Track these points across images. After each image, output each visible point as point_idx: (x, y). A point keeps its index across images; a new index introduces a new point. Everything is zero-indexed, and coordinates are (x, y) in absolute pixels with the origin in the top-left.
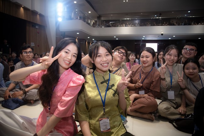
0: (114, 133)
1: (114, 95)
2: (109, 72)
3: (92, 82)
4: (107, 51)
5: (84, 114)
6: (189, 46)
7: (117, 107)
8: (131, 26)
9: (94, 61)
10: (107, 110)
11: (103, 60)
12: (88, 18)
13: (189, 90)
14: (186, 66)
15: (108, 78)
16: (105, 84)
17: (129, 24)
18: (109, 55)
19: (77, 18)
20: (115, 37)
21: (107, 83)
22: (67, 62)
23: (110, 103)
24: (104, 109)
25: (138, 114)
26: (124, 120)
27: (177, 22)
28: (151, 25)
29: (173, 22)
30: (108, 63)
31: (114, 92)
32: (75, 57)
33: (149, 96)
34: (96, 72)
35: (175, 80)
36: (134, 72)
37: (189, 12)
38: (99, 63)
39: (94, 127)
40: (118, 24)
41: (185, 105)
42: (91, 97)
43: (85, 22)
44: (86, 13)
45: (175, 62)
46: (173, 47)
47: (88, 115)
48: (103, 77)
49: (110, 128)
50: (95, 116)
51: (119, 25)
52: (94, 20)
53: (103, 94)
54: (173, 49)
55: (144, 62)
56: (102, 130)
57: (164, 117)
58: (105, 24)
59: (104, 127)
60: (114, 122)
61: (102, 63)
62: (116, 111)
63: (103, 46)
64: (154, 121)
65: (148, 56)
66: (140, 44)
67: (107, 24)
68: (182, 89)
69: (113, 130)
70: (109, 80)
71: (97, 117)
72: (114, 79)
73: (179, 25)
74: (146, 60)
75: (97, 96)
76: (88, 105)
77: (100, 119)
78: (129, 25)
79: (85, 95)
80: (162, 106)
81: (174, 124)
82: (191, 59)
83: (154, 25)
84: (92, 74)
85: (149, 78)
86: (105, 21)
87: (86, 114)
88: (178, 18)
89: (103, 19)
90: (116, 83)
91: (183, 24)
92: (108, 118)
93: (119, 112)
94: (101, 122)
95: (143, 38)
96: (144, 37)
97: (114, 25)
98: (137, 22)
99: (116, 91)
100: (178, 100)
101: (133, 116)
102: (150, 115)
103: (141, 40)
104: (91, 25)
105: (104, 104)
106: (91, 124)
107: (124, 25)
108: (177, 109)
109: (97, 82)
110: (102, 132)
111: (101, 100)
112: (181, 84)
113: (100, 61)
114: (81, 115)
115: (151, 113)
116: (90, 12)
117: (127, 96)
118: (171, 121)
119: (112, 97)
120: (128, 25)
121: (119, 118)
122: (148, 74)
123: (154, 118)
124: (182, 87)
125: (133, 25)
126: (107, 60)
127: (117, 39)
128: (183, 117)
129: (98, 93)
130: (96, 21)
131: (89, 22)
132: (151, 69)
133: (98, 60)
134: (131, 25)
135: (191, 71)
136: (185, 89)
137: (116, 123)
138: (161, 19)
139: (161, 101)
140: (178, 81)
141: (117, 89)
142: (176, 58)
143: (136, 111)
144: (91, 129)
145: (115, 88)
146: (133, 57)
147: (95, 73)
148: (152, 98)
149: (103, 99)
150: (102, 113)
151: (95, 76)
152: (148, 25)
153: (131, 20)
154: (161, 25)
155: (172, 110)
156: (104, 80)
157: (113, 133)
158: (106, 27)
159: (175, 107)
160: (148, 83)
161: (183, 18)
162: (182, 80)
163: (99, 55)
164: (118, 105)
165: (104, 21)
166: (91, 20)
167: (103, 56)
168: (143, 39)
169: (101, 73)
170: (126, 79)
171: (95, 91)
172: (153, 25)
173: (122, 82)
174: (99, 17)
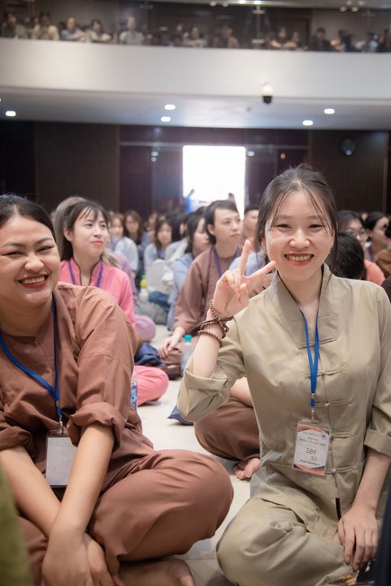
8: (95, 42)
17: (84, 29)
28: (210, 45)
29: (322, 30)
40: (13, 18)
51: (20, 29)
66: (150, 149)
78: (79, 33)
83: (224, 44)
88: (349, 9)
91: (374, 44)
95: (168, 113)
96: (169, 107)
103: (151, 128)
107: (52, 29)
120: (73, 32)
125: (105, 37)
127: (11, 114)
134: (94, 36)
146: (97, 229)
152: (191, 38)
161: (373, 10)
168: (166, 120)
172: (217, 41)
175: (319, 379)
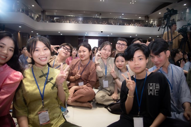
0: (54, 125)
1: (53, 88)
2: (47, 66)
3: (30, 76)
4: (45, 45)
5: (22, 109)
6: (121, 41)
7: (57, 99)
9: (32, 55)
10: (46, 103)
11: (41, 55)
12: (32, 12)
13: (119, 79)
14: (116, 60)
15: (47, 72)
16: (44, 78)
18: (47, 49)
19: (19, 11)
20: (59, 32)
21: (45, 77)
22: (3, 57)
23: (49, 96)
24: (43, 102)
25: (78, 104)
26: (65, 110)
27: (113, 22)
28: (93, 23)
29: (110, 21)
30: (46, 57)
31: (53, 85)
32: (11, 51)
33: (88, 86)
34: (35, 66)
35: (109, 71)
36: (73, 66)
37: (123, 14)
38: (38, 57)
39: (33, 122)
40: (62, 20)
41: (117, 92)
42: (29, 91)
43: (28, 15)
44: (29, 6)
45: (109, 56)
46: (108, 43)
47: (27, 110)
48: (42, 71)
49: (49, 121)
50: (34, 110)
51: (63, 22)
52: (38, 15)
53: (42, 88)
54: (108, 44)
55: (82, 56)
56: (41, 123)
57: (101, 104)
58: (49, 19)
59: (44, 120)
60: (54, 114)
61: (40, 57)
62: (55, 103)
63: (42, 40)
64: (93, 108)
65: (85, 51)
66: (83, 40)
67: (51, 19)
68: (114, 79)
69: (52, 122)
70: (47, 74)
71: (36, 110)
72: (53, 73)
73: (115, 25)
74: (84, 54)
75: (35, 90)
76: (26, 100)
77: (39, 113)
78: (72, 22)
79: (23, 90)
80: (99, 94)
81: (109, 108)
82: (120, 54)
83: (95, 23)
84: (31, 69)
85: (87, 70)
86: (50, 16)
87: (24, 109)
88: (115, 19)
89: (47, 14)
90: (55, 76)
91: (119, 24)
92: (47, 111)
93: (59, 104)
94: (40, 115)
95: (86, 34)
96: (86, 33)
97: (58, 21)
98: (80, 19)
99: (55, 84)
100: (112, 88)
101: (74, 106)
102: (88, 104)
103: (83, 36)
104: (35, 19)
105: (43, 97)
106: (29, 119)
107: (68, 21)
108: (111, 96)
109: (35, 76)
110: (41, 125)
111: (39, 93)
112: (113, 74)
113: (38, 56)
114: (19, 111)
115: (90, 102)
116: (33, 6)
117: (65, 89)
118: (106, 107)
119: (51, 90)
121: (58, 110)
122: (86, 67)
123: (92, 105)
124: (114, 77)
125: (76, 22)
126: (45, 54)
127: (61, 34)
128: (115, 102)
129: (36, 87)
130: (40, 16)
131: (33, 16)
132: (88, 62)
133: (36, 54)
134: (75, 22)
135: (120, 63)
136: (116, 79)
137: (55, 115)
138: (100, 18)
139: (98, 90)
140: (110, 72)
141: (56, 83)
142: (110, 53)
143: (76, 101)
144: (30, 123)
145: (53, 81)
146: (75, 51)
147: (34, 68)
148: (90, 88)
149: (42, 93)
150: (41, 106)
151: (34, 71)
152: (90, 22)
153: (75, 17)
154: (101, 24)
155: (107, 97)
156: (42, 74)
157: (52, 124)
158: (51, 22)
159: (110, 94)
160: (86, 75)
161: (118, 19)
162: (114, 71)
163: (36, 49)
164: (57, 97)
165: (48, 16)
166: (35, 14)
167: (41, 50)
168: (86, 35)
169: (39, 67)
170: (64, 72)
171: (34, 85)
173: (61, 75)
174: (43, 12)
175: (107, 74)
